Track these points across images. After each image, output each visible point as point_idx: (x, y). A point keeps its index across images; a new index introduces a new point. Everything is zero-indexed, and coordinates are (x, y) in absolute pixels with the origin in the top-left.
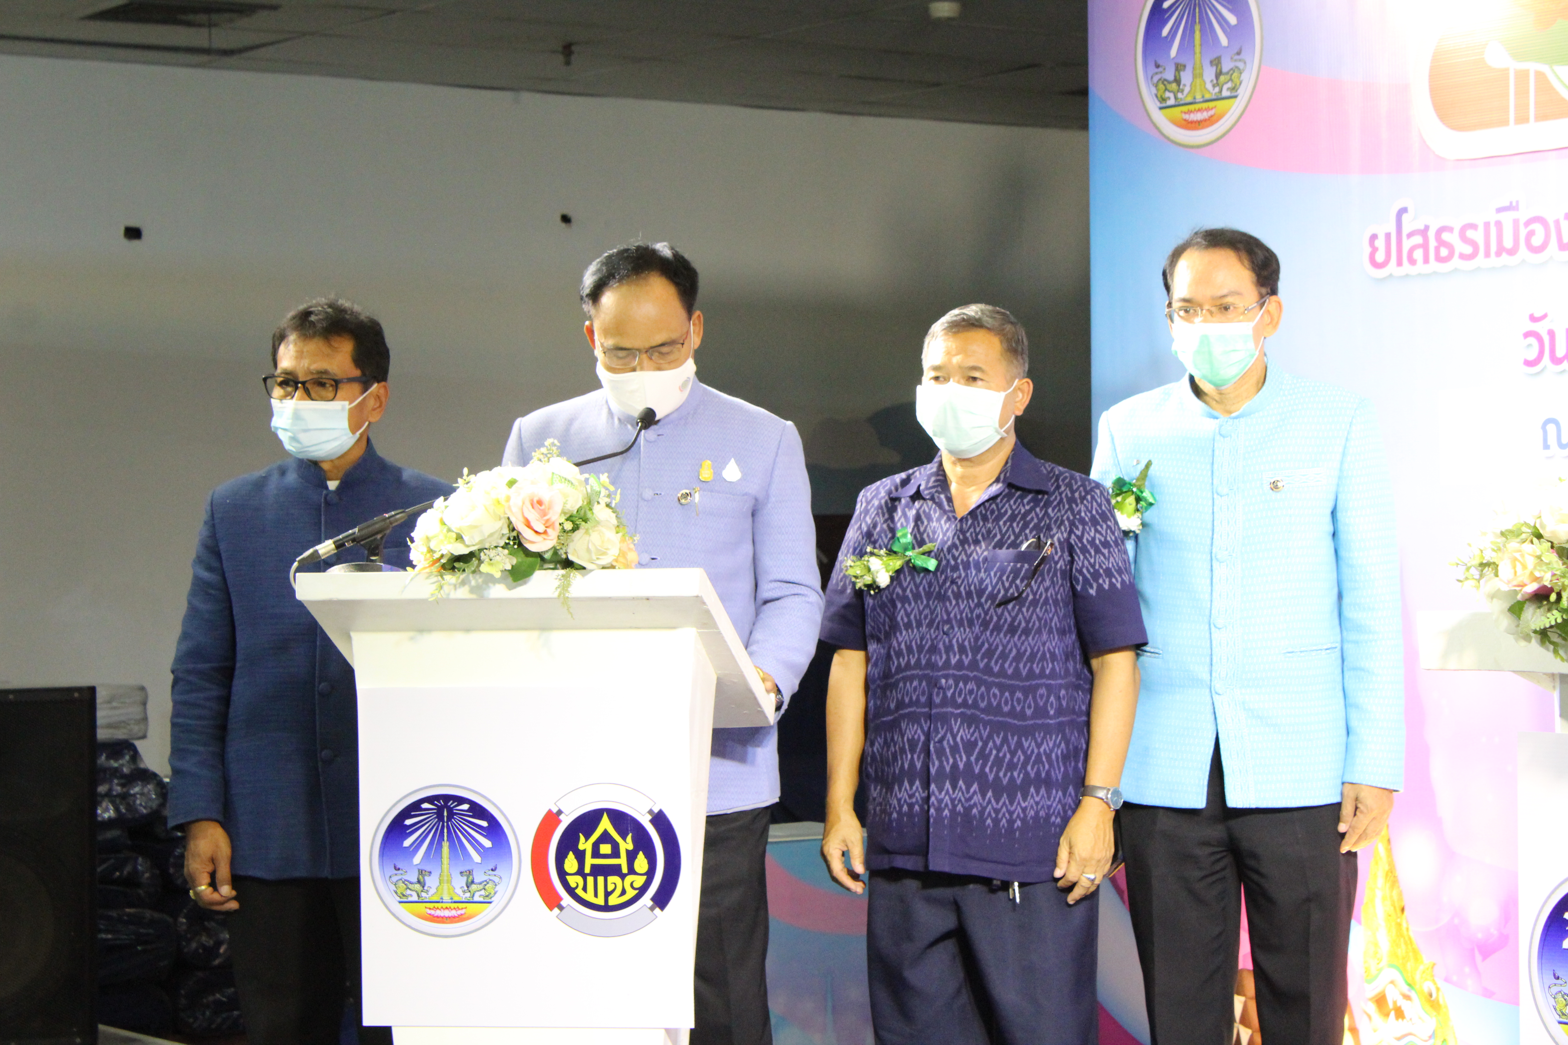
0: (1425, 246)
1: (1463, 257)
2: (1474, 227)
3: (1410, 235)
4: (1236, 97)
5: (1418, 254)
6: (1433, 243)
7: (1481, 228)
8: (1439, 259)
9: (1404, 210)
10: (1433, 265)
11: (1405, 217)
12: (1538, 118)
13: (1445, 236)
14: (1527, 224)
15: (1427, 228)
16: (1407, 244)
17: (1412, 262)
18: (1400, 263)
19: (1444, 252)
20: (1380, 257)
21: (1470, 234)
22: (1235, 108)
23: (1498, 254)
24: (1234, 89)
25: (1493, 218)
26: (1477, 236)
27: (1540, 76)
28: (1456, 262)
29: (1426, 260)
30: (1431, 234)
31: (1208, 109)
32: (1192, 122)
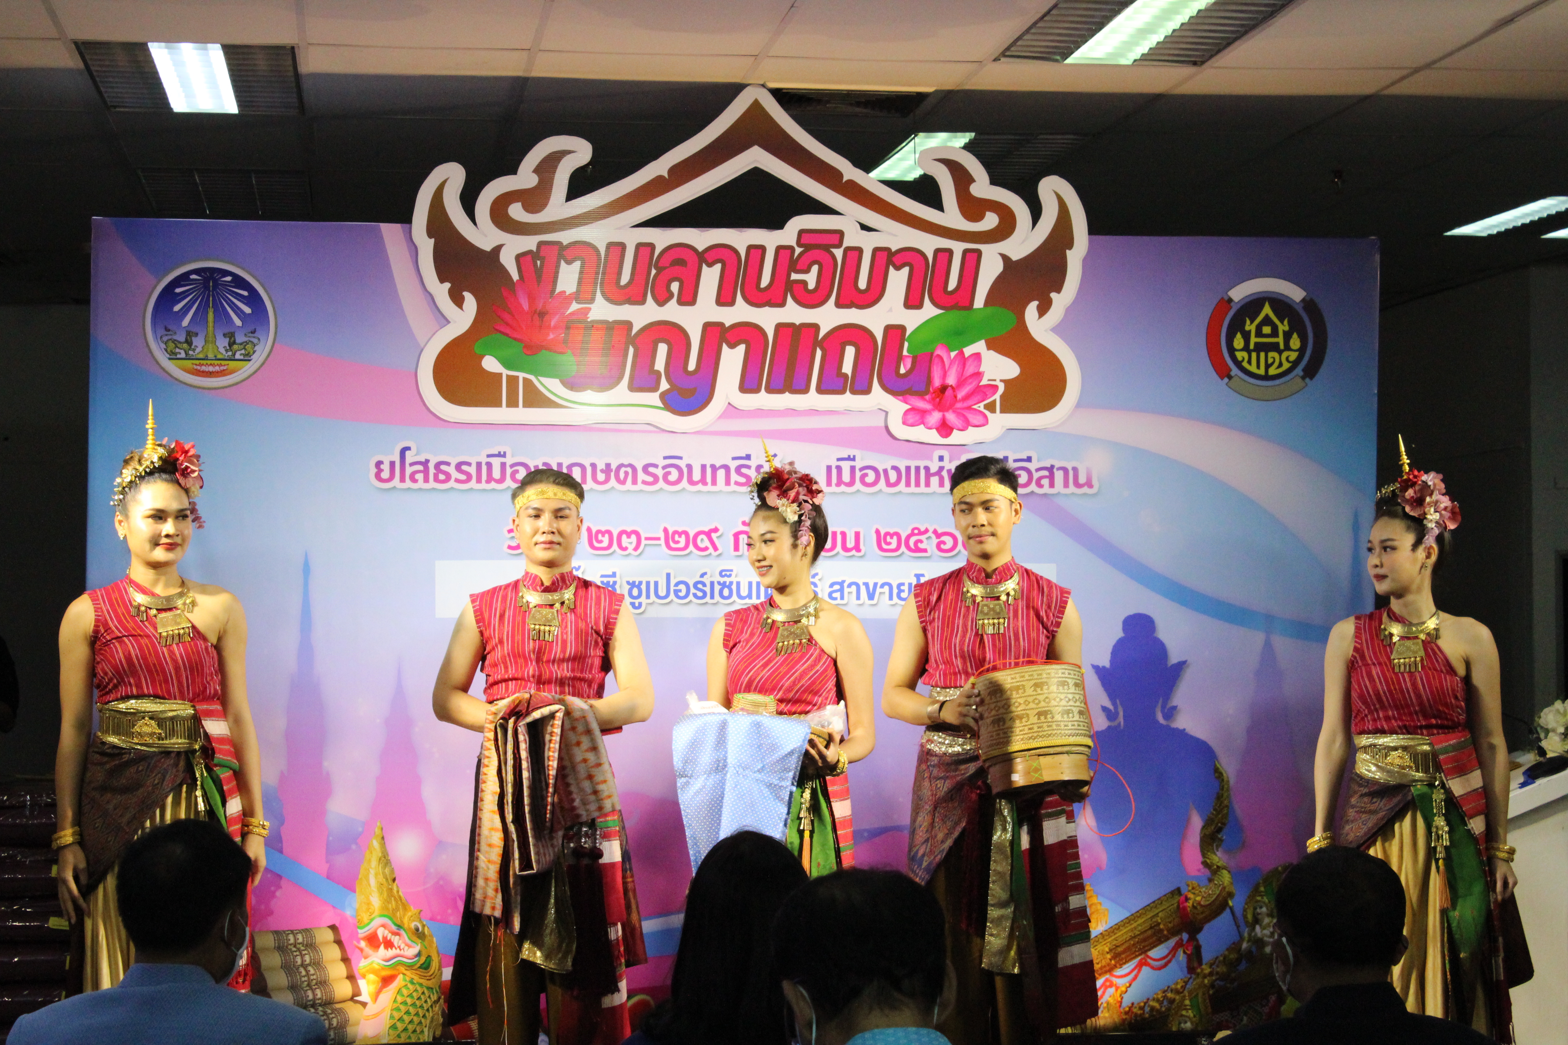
0: (426, 472)
1: (457, 481)
2: (469, 464)
3: (411, 464)
4: (250, 360)
5: (420, 477)
6: (432, 471)
7: (474, 466)
8: (436, 479)
9: (409, 448)
10: (432, 484)
11: (407, 453)
12: (524, 406)
13: (443, 467)
14: (512, 466)
15: (427, 461)
16: (409, 470)
17: (414, 480)
18: (403, 480)
19: (442, 477)
20: (385, 475)
21: (464, 467)
22: (248, 368)
23: (488, 481)
24: (248, 355)
25: (484, 460)
26: (472, 470)
27: (527, 382)
28: (452, 484)
29: (426, 480)
30: (431, 466)
31: (221, 365)
32: (203, 372)
